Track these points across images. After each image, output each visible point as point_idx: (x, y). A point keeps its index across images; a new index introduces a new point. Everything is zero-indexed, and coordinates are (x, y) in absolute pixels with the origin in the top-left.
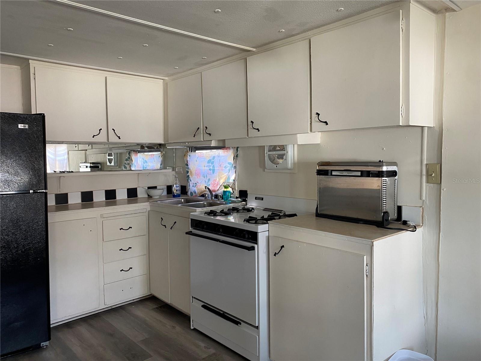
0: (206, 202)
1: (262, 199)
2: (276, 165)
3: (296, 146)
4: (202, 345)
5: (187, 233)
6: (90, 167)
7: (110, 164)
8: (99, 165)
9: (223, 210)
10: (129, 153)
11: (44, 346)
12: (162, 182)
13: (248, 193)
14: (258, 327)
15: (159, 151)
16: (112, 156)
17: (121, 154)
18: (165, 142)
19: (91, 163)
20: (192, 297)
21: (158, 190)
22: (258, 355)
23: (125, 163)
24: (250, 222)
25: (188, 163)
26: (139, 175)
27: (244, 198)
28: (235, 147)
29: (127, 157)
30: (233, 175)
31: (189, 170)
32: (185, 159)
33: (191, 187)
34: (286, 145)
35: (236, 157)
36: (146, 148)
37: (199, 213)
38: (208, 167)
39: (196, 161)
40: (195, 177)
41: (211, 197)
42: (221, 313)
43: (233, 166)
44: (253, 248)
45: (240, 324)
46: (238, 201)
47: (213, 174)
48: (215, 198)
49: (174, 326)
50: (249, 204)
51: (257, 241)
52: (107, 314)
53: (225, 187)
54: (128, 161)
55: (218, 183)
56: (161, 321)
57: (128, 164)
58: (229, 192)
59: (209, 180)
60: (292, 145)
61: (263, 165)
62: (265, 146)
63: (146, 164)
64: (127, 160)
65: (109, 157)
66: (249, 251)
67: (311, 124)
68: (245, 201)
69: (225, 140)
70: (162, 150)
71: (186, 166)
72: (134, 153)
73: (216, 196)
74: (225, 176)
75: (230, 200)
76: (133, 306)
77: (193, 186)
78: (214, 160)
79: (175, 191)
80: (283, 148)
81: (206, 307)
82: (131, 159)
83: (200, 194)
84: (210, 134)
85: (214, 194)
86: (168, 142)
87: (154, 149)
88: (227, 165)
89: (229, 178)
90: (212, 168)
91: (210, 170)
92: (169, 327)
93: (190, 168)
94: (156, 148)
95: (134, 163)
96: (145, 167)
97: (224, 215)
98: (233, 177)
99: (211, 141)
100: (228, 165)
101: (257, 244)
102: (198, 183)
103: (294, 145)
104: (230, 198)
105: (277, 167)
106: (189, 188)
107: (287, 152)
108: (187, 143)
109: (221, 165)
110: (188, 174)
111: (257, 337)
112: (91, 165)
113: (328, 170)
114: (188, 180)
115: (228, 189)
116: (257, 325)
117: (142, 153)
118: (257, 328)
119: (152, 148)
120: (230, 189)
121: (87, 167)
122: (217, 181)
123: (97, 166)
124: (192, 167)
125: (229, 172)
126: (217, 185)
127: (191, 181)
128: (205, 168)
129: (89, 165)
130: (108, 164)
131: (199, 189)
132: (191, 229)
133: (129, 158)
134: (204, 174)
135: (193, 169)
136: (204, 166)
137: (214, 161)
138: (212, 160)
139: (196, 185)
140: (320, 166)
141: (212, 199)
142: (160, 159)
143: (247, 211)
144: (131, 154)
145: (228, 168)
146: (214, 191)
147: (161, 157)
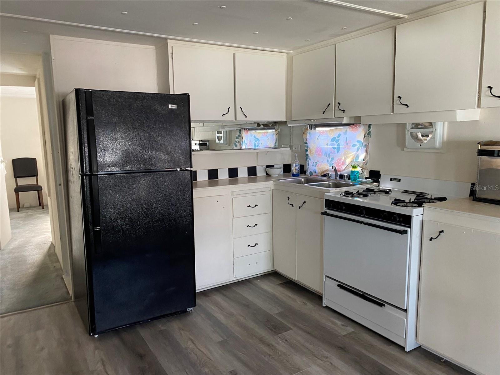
0: (331, 182)
1: (399, 180)
2: (420, 144)
3: (446, 123)
4: (339, 323)
5: (322, 213)
6: (200, 144)
7: (219, 142)
8: (207, 142)
9: (358, 191)
10: (240, 131)
11: (189, 311)
12: (279, 161)
13: (381, 173)
14: (406, 309)
15: (274, 129)
16: (222, 134)
17: (230, 132)
18: (286, 119)
19: (200, 141)
20: (325, 275)
21: (275, 168)
22: (405, 337)
23: (236, 141)
24: (398, 204)
25: (307, 141)
26: (258, 154)
27: (375, 179)
28: (366, 125)
29: (238, 135)
30: (362, 154)
31: (308, 149)
32: (304, 136)
33: (311, 166)
34: (435, 123)
35: (368, 134)
36: (262, 126)
37: (334, 194)
38: (332, 146)
39: (317, 139)
40: (316, 156)
41: (336, 177)
42: (361, 294)
43: (364, 145)
44: (405, 232)
45: (384, 305)
46: (369, 182)
47: (338, 153)
48: (339, 178)
49: (304, 302)
50: (383, 186)
51: (410, 225)
52: (236, 286)
53: (354, 167)
54: (238, 140)
55: (343, 162)
56: (290, 297)
57: (239, 142)
58: (358, 172)
59: (332, 159)
60: (442, 123)
61: (402, 145)
62: (406, 124)
63: (258, 142)
64: (237, 138)
65: (218, 135)
66: (402, 234)
67: (479, 98)
68: (377, 181)
69: (360, 117)
70: (276, 127)
71: (305, 144)
72: (245, 131)
73: (342, 177)
74: (352, 155)
75: (359, 181)
76: (259, 281)
77: (313, 165)
78: (339, 138)
79: (294, 171)
80: (430, 125)
81: (342, 286)
82: (241, 137)
83: (321, 174)
84: (344, 111)
85: (339, 173)
86: (291, 119)
87: (269, 126)
88: (355, 143)
89: (357, 157)
90: (336, 147)
91: (334, 148)
92: (300, 303)
93: (310, 147)
94: (271, 125)
95: (245, 141)
96: (257, 145)
97: (363, 196)
98: (362, 156)
99: (343, 118)
100: (358, 144)
101: (410, 227)
102: (318, 162)
103: (444, 122)
104: (359, 178)
105: (421, 146)
106: (308, 168)
107: (435, 130)
108: (312, 121)
109: (348, 143)
110: (307, 153)
111: (404, 320)
112: (200, 142)
113: (494, 151)
114: (307, 159)
115: (356, 169)
116: (405, 309)
117: (254, 131)
118: (406, 311)
119: (267, 126)
120: (359, 169)
121: (196, 144)
122: (342, 160)
123: (205, 143)
124: (312, 146)
125: (358, 151)
126: (343, 164)
127: (310, 160)
128: (328, 146)
129: (198, 142)
130: (217, 141)
131: (319, 169)
132: (325, 209)
133: (239, 136)
134: (326, 153)
135: (313, 147)
136: (327, 145)
137: (339, 140)
138: (337, 138)
139: (316, 164)
140: (482, 146)
141: (336, 179)
142: (275, 137)
143: (384, 193)
144: (241, 131)
145: (356, 147)
146: (339, 171)
147: (275, 135)
